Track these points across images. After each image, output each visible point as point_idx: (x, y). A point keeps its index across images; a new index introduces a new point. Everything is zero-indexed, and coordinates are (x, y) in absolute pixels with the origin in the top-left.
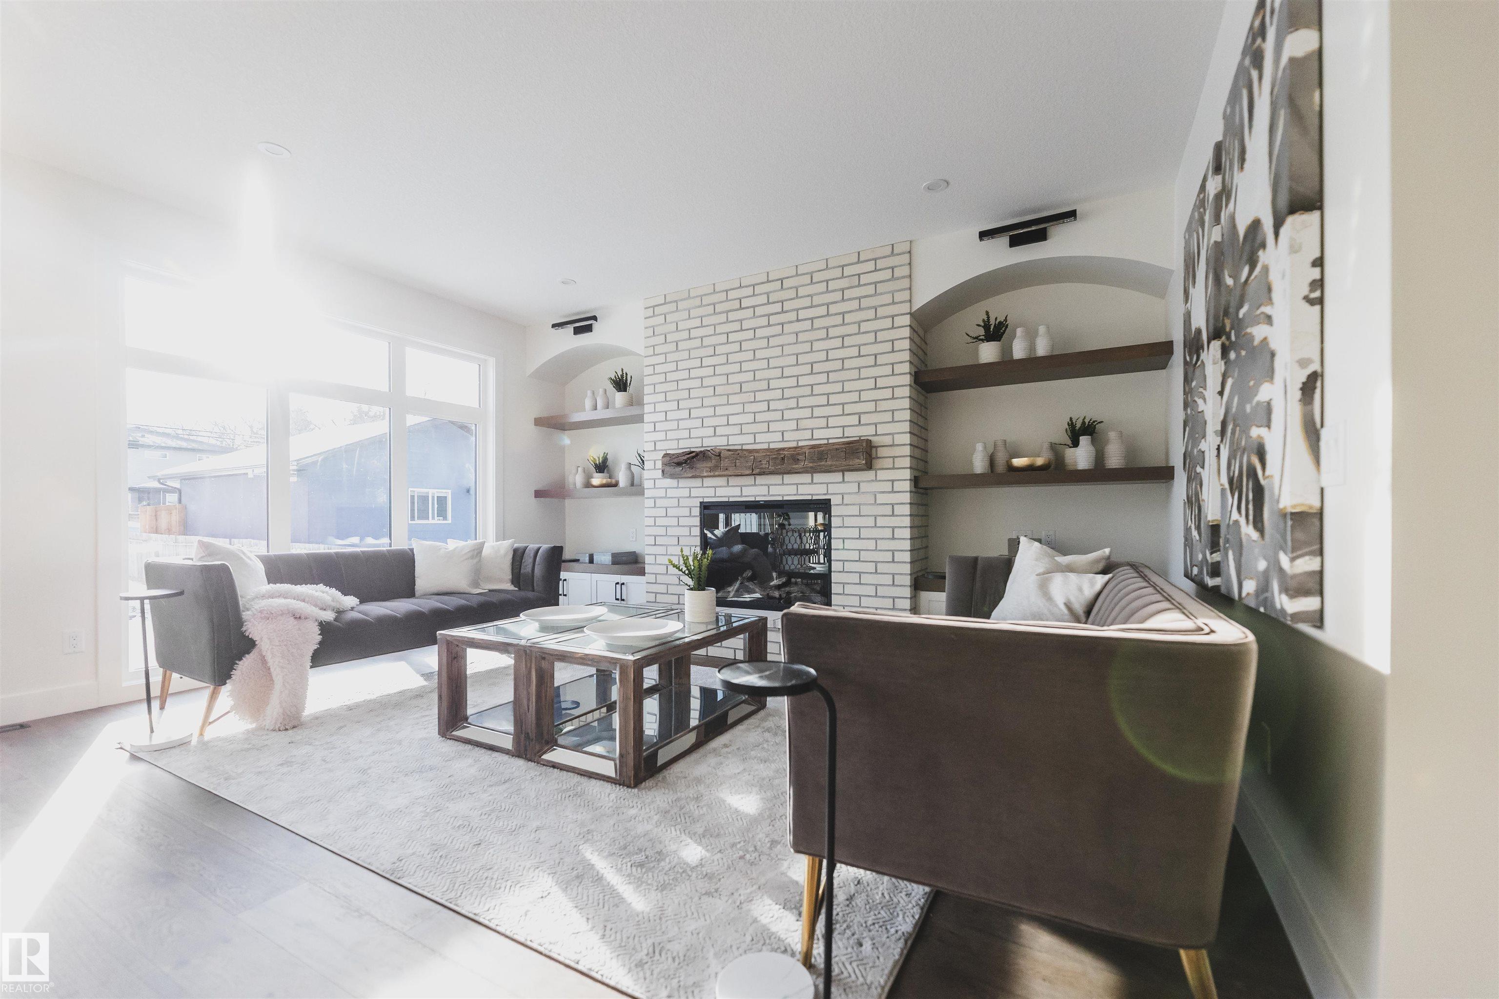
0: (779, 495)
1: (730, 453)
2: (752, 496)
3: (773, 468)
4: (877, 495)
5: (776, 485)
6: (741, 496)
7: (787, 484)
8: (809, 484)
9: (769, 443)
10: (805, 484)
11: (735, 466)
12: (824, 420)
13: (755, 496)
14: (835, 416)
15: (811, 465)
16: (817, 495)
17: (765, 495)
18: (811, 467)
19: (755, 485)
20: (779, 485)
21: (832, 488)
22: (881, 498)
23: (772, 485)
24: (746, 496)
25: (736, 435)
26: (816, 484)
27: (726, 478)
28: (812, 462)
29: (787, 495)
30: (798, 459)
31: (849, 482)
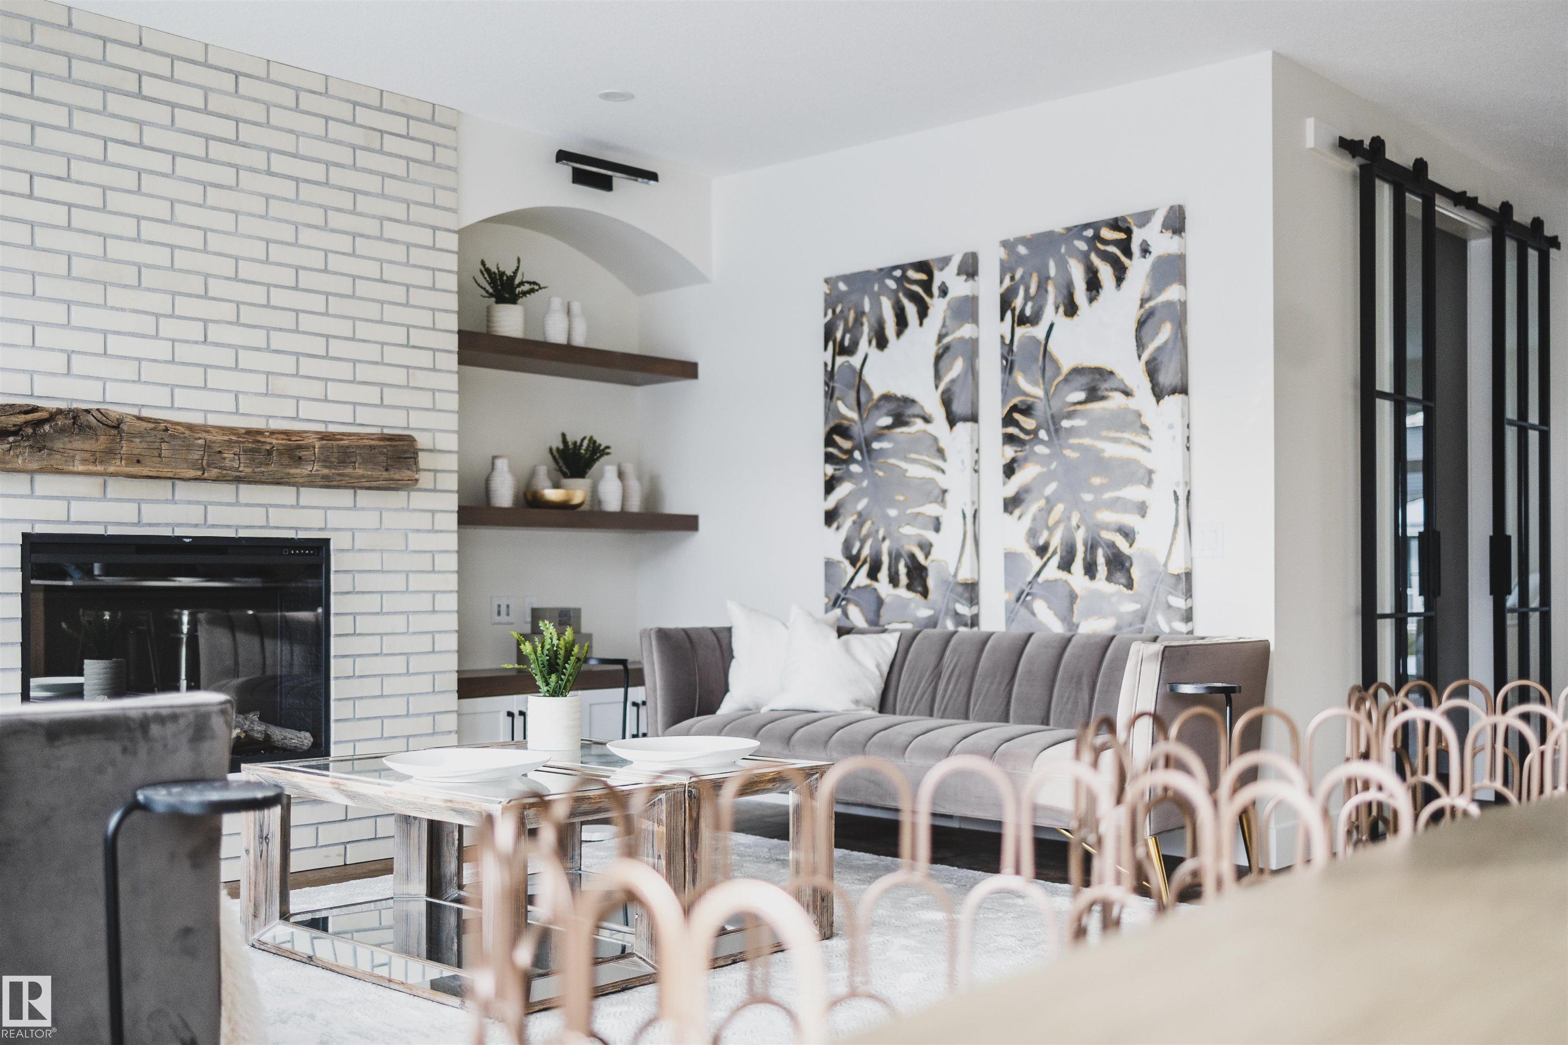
0: (229, 526)
1: (145, 424)
2: (167, 525)
3: (249, 470)
4: (410, 535)
5: (220, 504)
6: (139, 523)
7: (247, 505)
8: (292, 507)
9: (206, 412)
10: (284, 506)
11: (160, 456)
12: (319, 385)
13: (174, 526)
14: (340, 381)
15: (325, 471)
16: (306, 529)
17: (196, 526)
18: (324, 477)
19: (173, 501)
20: (229, 504)
21: (336, 519)
22: (416, 542)
23: (211, 503)
24: (150, 525)
25: (126, 381)
26: (303, 507)
27: (100, 480)
28: (326, 467)
29: (247, 527)
30: (300, 458)
31: (363, 509)
